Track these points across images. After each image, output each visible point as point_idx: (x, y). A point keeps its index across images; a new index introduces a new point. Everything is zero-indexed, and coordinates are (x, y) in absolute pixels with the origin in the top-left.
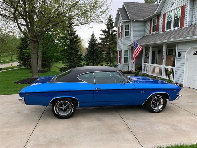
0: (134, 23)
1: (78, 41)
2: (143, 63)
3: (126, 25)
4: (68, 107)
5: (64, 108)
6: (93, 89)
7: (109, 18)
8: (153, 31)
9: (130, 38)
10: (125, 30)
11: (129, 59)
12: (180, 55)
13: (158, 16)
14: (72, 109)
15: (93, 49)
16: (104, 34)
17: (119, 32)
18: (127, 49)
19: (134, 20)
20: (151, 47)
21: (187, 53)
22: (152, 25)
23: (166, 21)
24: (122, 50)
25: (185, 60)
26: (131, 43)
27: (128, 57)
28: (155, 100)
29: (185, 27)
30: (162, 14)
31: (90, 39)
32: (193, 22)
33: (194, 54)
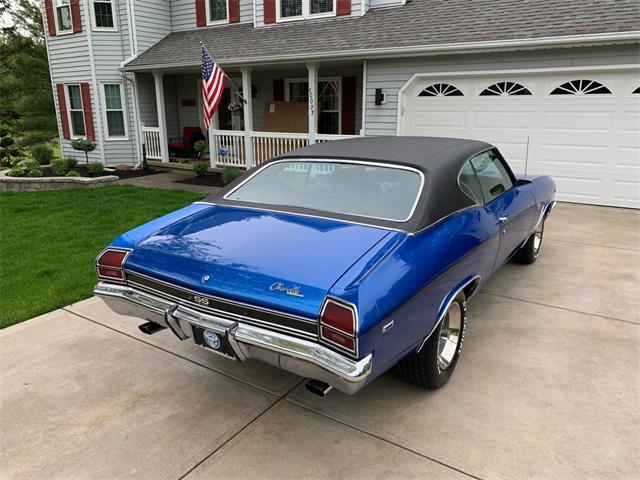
2: (215, 132)
8: (215, 18)
9: (121, 33)
11: (129, 117)
17: (55, 7)
20: (244, 71)
21: (403, 92)
24: (93, 83)
25: (399, 112)
26: (134, 57)
27: (124, 109)
32: (374, 2)
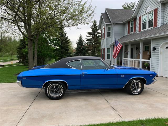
0: (115, 25)
1: (68, 42)
2: (123, 58)
3: (108, 27)
4: (59, 90)
5: (55, 90)
6: (80, 74)
7: (94, 22)
8: (131, 32)
9: (112, 38)
10: (107, 32)
12: (154, 49)
13: (135, 19)
14: (62, 91)
15: (81, 49)
16: (89, 35)
17: (102, 34)
18: (109, 47)
19: (115, 23)
20: (130, 44)
21: (160, 47)
22: (130, 27)
23: (142, 23)
24: (105, 48)
25: (159, 53)
26: (113, 42)
27: (110, 54)
28: (134, 84)
29: (158, 27)
30: (139, 17)
31: (78, 40)
32: (164, 23)
33: (166, 48)
